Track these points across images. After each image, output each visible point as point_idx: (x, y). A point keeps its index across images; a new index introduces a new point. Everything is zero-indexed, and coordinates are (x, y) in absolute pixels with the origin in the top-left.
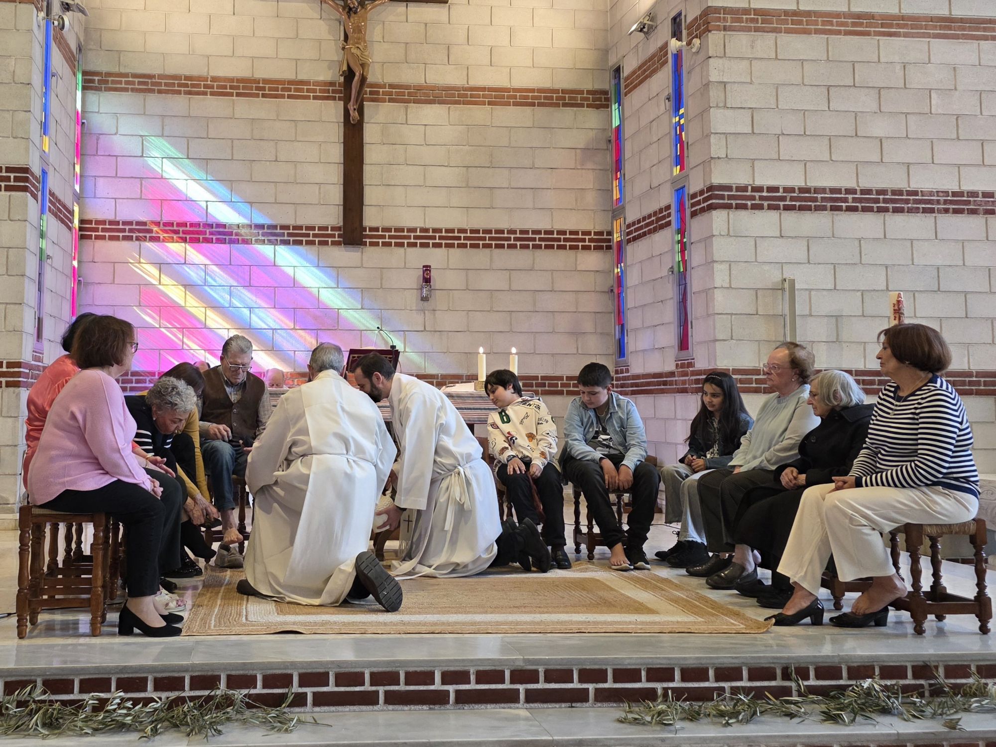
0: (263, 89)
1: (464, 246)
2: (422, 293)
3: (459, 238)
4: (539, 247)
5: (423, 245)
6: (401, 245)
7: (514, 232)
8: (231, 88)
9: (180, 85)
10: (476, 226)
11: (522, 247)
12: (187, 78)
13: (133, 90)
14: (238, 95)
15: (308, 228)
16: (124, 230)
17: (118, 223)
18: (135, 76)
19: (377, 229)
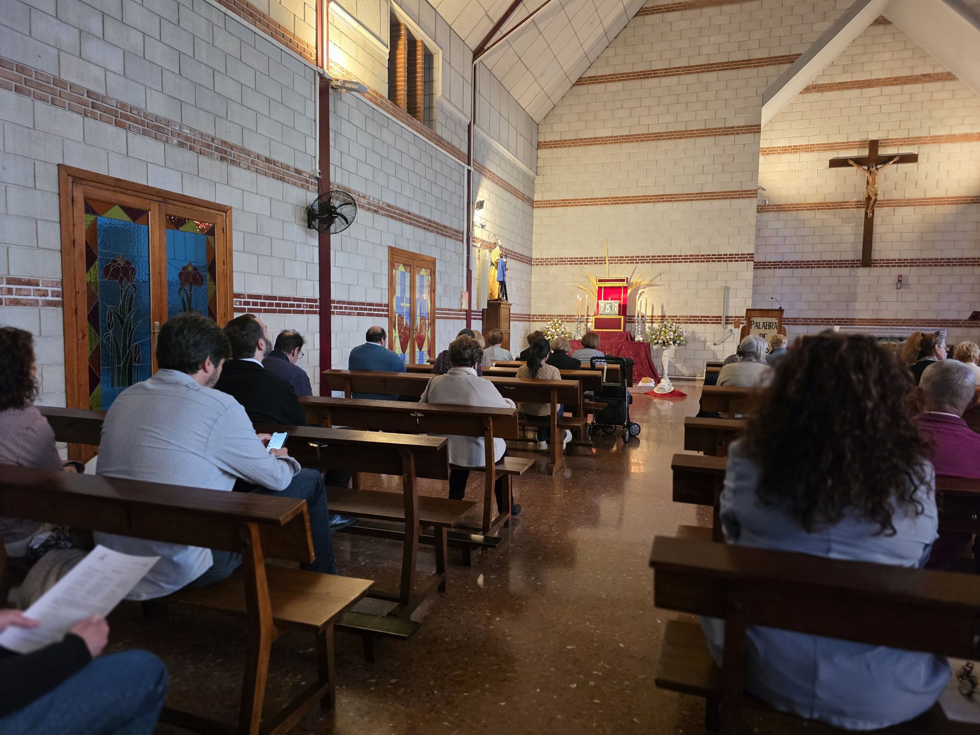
0: (829, 206)
1: (919, 266)
2: (897, 286)
3: (916, 263)
4: (955, 265)
5: (898, 266)
6: (889, 266)
7: (943, 259)
8: (815, 207)
9: (793, 207)
10: (924, 257)
11: (947, 265)
12: (796, 204)
13: (774, 211)
14: (818, 209)
15: (845, 261)
16: (768, 265)
17: (766, 262)
18: (775, 205)
19: (877, 260)
